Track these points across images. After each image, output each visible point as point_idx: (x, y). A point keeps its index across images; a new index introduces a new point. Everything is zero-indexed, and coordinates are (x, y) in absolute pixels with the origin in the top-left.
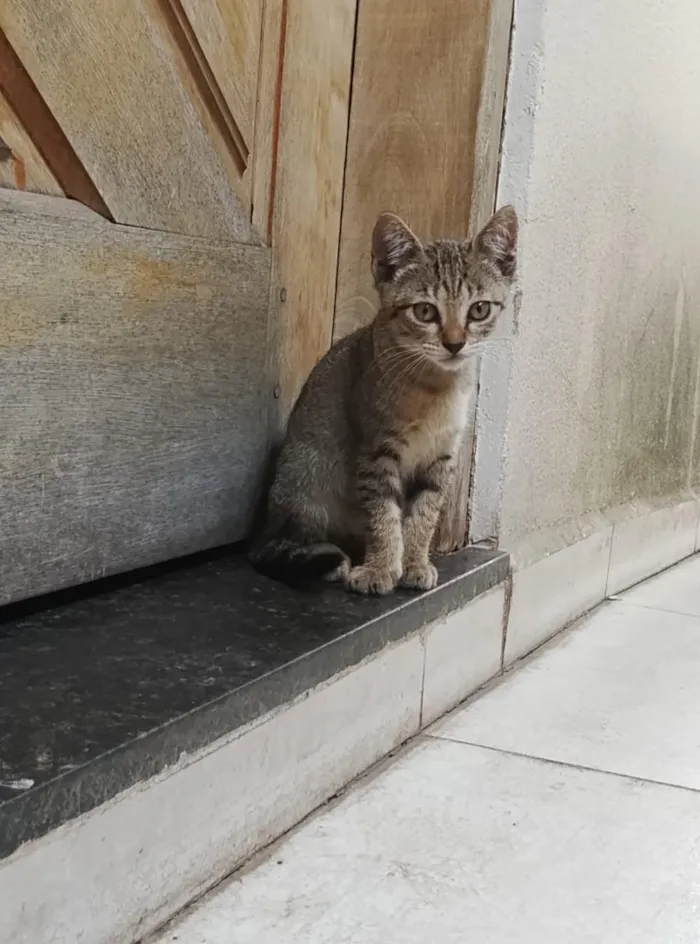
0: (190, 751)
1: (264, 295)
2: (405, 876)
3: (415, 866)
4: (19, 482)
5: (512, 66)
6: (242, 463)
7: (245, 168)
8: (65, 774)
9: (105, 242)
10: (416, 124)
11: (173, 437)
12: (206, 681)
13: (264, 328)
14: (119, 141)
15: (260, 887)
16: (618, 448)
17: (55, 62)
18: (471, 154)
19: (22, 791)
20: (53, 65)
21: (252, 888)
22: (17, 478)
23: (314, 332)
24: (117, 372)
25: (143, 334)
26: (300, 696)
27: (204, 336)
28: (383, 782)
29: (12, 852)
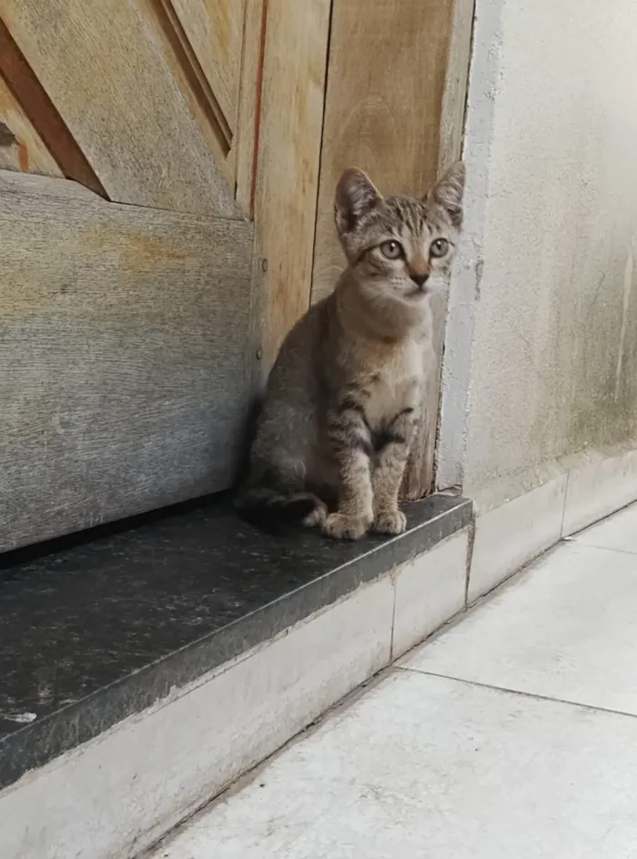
0: (179, 686)
1: (247, 265)
2: (377, 798)
3: (386, 789)
4: (24, 438)
5: (474, 54)
6: (227, 418)
7: (229, 149)
8: (65, 708)
9: (101, 218)
10: (385, 107)
11: (165, 396)
12: (193, 621)
13: (247, 295)
14: (113, 127)
15: (244, 808)
16: (572, 402)
17: (54, 55)
18: (437, 135)
19: (25, 724)
20: (53, 57)
21: (237, 809)
22: (22, 435)
23: (293, 298)
24: (112, 337)
25: (136, 302)
26: (281, 634)
27: (192, 304)
28: (357, 712)
29: (16, 780)
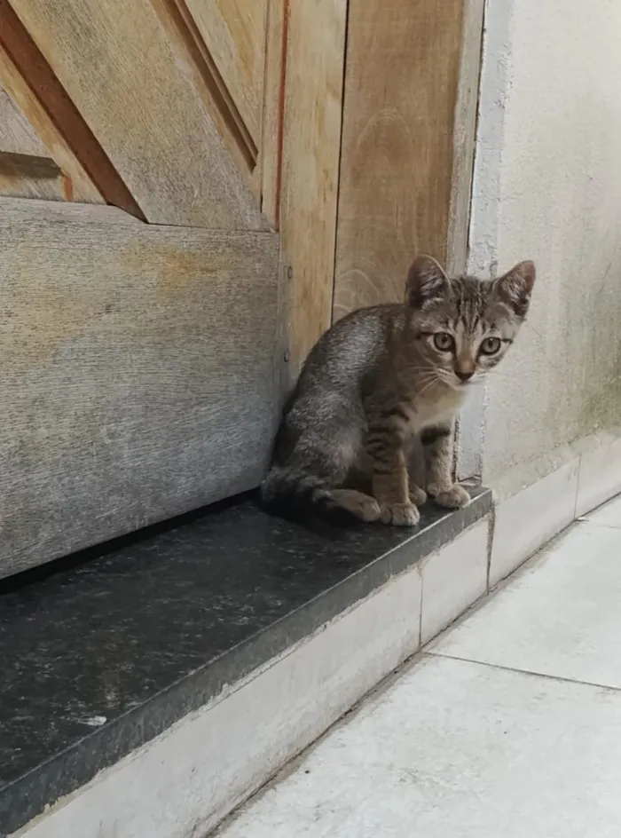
0: (230, 683)
1: (273, 274)
2: (415, 782)
3: (422, 772)
4: (75, 451)
5: (484, 64)
6: (258, 419)
7: (255, 165)
8: (131, 710)
9: (140, 240)
10: (401, 117)
11: (201, 402)
12: (240, 620)
13: (274, 302)
14: (149, 154)
15: (293, 794)
16: (582, 387)
17: (95, 91)
18: (450, 144)
19: (97, 727)
20: (94, 93)
21: (286, 795)
22: (73, 448)
23: (317, 302)
24: (153, 350)
25: (174, 316)
26: (319, 629)
27: (224, 314)
28: (391, 697)
29: (90, 779)
